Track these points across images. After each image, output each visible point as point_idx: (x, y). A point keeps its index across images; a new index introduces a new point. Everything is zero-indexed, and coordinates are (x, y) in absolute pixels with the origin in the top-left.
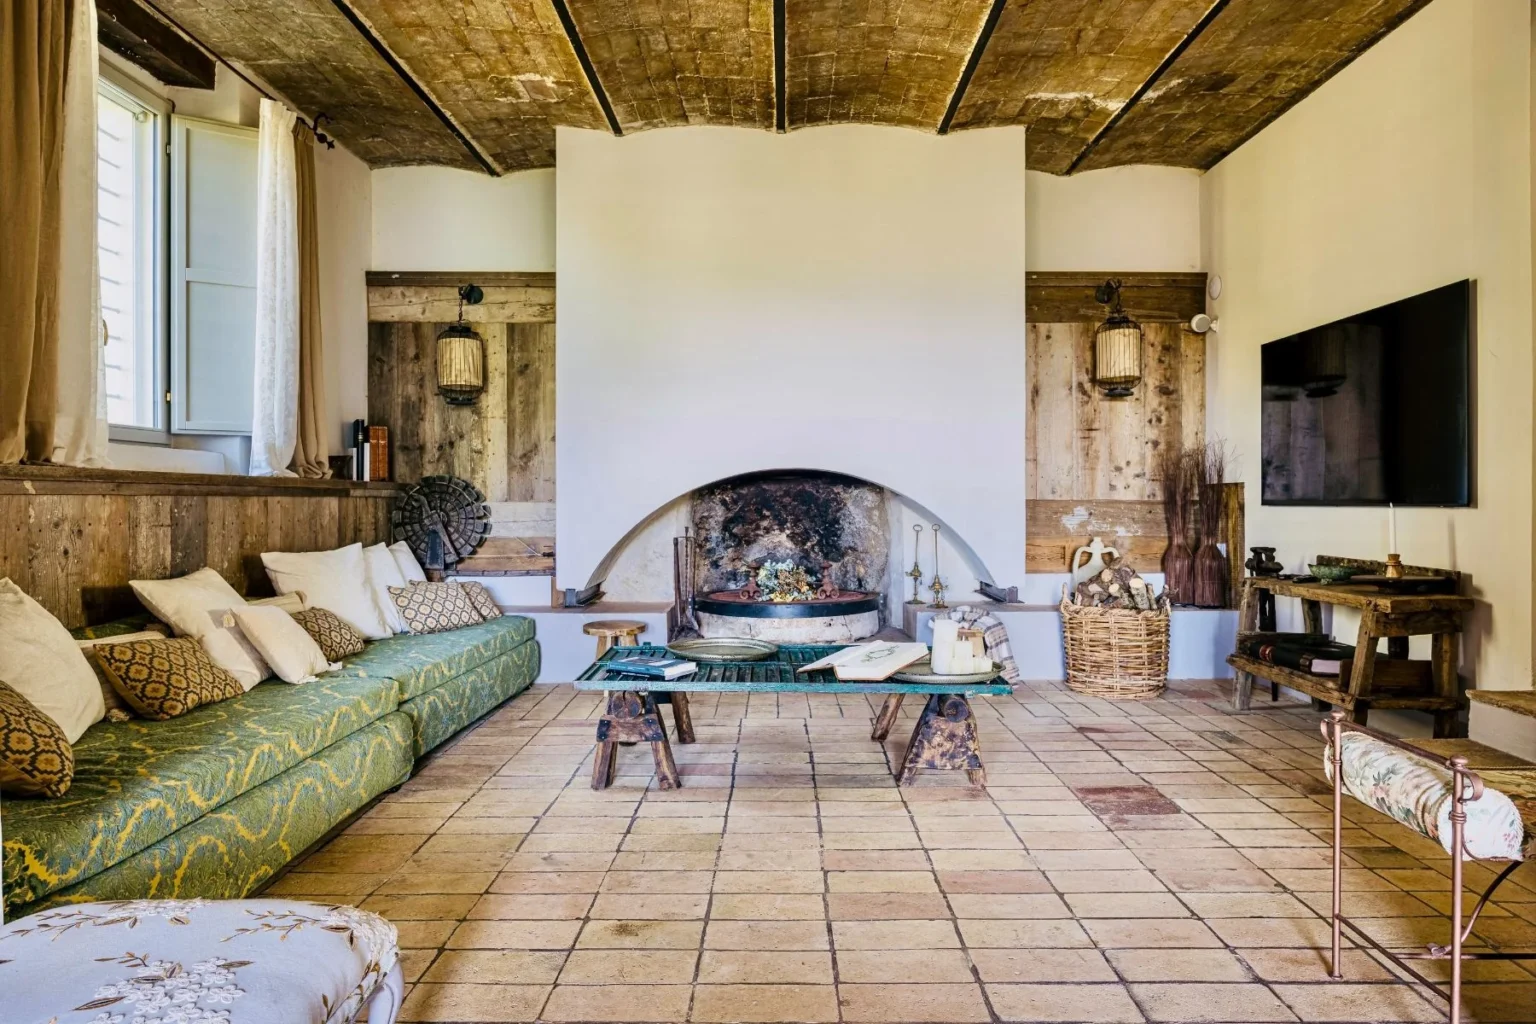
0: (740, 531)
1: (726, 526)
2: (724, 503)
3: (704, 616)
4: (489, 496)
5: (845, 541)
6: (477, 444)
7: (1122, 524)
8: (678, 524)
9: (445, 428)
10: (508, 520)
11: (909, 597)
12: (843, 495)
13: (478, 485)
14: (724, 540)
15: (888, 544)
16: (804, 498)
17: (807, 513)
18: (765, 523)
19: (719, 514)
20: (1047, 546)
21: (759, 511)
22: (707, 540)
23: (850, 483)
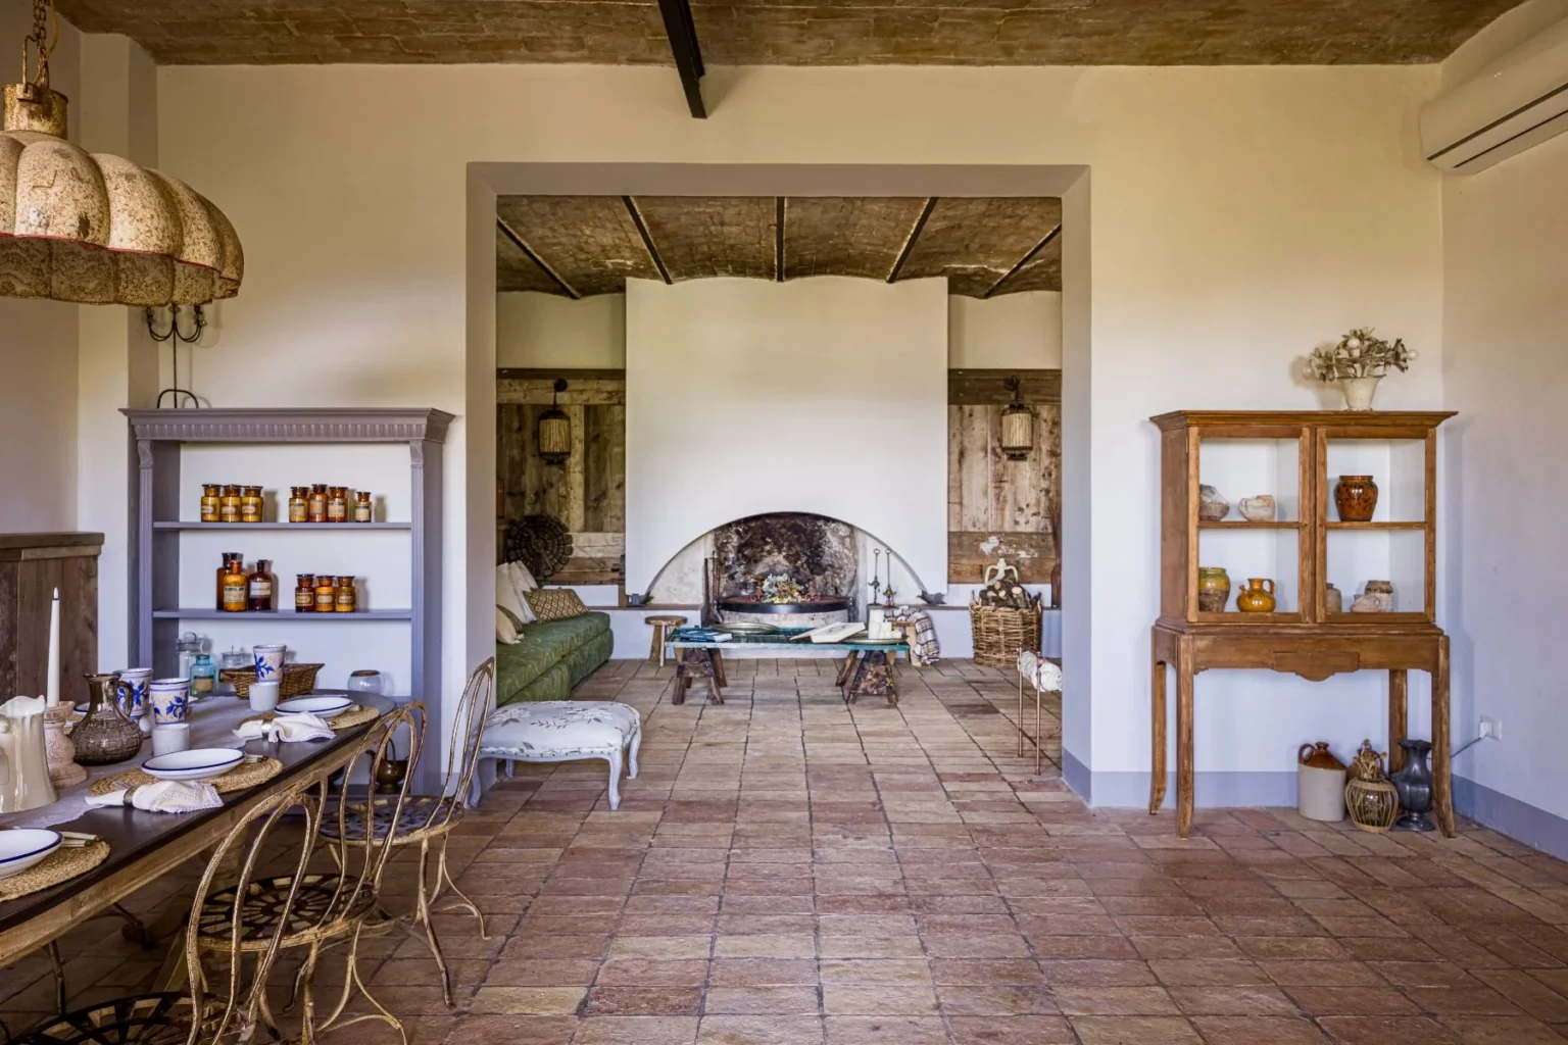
0: (749, 553)
1: (740, 549)
2: (738, 532)
3: (726, 613)
4: (571, 527)
5: (826, 560)
6: (562, 491)
8: (706, 550)
9: (540, 479)
10: (586, 545)
11: (871, 601)
12: (824, 527)
13: (563, 520)
14: (738, 559)
15: (856, 562)
16: (795, 529)
17: (798, 540)
18: (768, 548)
19: (735, 540)
20: (966, 564)
21: (763, 539)
22: (726, 559)
23: (828, 520)
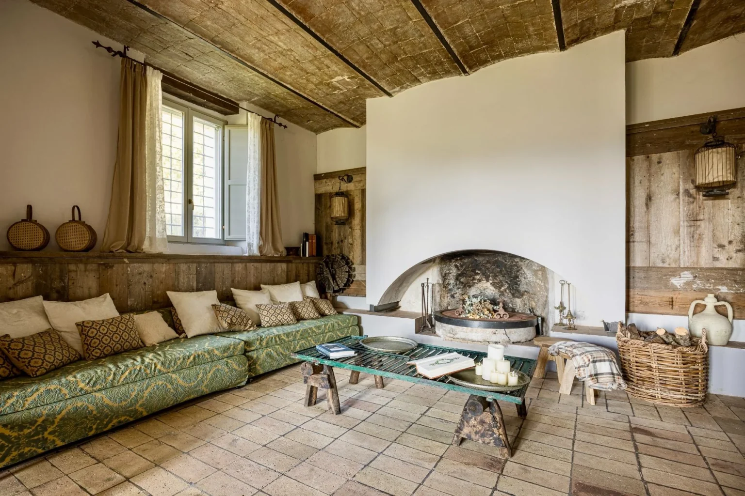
0: (466, 279)
1: (457, 278)
2: (456, 266)
3: (438, 324)
4: (355, 262)
5: (522, 288)
6: (350, 241)
7: (724, 284)
9: (340, 235)
10: (362, 273)
11: (558, 321)
12: (520, 263)
13: (351, 258)
14: (456, 284)
15: (547, 290)
16: (497, 264)
17: (501, 272)
18: (478, 277)
19: (454, 272)
20: (655, 295)
21: (474, 271)
22: (449, 284)
23: (522, 259)
